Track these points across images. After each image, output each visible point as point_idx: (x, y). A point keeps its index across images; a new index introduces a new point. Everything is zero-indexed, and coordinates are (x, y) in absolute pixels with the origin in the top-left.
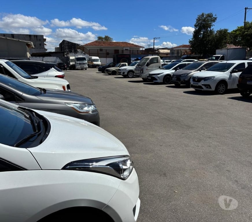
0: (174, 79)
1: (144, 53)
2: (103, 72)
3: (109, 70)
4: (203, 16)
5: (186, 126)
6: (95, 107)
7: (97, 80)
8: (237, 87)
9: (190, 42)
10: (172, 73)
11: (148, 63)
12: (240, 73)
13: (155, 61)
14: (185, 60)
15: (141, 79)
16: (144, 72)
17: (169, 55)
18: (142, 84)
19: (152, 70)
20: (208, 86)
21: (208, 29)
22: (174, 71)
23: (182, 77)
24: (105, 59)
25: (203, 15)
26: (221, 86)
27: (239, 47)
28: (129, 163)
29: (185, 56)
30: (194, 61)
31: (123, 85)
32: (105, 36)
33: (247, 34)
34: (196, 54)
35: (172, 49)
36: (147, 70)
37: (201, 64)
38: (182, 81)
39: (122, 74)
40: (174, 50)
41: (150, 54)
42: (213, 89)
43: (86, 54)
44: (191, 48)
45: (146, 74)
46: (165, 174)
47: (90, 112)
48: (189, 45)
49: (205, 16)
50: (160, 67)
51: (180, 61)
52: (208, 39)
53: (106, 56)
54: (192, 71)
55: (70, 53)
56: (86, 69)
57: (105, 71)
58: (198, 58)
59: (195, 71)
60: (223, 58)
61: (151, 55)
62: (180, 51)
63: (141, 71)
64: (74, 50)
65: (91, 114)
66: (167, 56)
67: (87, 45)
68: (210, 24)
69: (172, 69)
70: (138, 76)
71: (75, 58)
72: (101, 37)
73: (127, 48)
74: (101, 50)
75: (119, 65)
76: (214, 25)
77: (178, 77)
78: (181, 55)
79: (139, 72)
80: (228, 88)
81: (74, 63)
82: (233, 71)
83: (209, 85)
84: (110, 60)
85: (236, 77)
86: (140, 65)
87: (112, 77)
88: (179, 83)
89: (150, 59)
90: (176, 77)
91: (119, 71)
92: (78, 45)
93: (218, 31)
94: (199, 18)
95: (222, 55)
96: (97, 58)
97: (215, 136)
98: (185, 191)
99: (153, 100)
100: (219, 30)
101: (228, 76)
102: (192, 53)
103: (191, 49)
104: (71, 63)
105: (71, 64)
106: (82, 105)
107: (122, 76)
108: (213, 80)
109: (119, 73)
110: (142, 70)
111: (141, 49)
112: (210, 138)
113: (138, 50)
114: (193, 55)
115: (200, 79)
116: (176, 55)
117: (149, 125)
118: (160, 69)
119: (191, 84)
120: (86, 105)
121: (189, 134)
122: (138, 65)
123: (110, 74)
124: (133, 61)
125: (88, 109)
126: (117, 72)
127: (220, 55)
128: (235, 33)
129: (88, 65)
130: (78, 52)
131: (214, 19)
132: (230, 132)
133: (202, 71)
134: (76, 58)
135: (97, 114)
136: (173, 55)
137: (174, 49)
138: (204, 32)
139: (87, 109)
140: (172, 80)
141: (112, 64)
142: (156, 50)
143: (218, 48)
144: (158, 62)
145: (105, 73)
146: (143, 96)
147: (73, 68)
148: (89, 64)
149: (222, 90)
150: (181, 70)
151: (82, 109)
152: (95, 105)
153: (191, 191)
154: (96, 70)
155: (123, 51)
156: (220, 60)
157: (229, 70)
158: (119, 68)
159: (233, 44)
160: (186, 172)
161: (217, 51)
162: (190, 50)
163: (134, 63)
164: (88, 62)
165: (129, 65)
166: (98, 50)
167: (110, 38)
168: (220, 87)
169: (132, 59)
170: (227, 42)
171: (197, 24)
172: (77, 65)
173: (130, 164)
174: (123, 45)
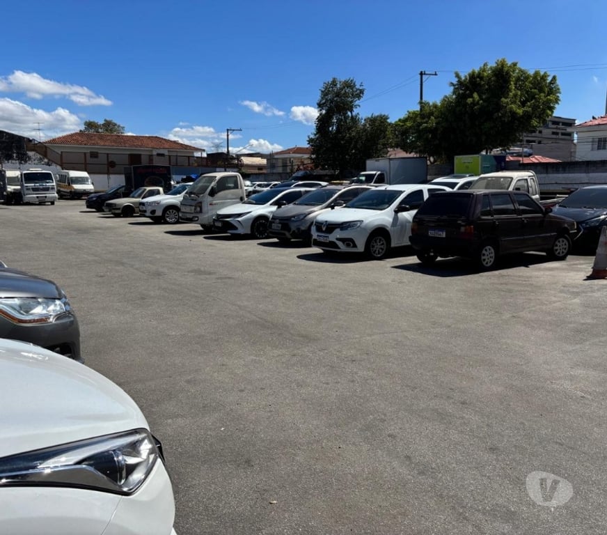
0: (276, 226)
1: (204, 163)
2: (99, 210)
3: (115, 204)
4: (336, 85)
5: (302, 336)
6: (65, 304)
7: (82, 231)
8: (409, 243)
9: (310, 141)
10: (272, 212)
11: (212, 188)
12: (414, 212)
13: (229, 185)
14: (300, 183)
15: (197, 227)
16: (204, 209)
17: (264, 171)
18: (200, 238)
19: (224, 205)
20: (349, 242)
21: (347, 113)
22: (276, 207)
23: (293, 221)
24: (106, 176)
25: (334, 83)
26: (378, 241)
27: (412, 155)
28: (146, 447)
29: (300, 174)
30: (320, 185)
31: (151, 241)
32: (105, 120)
33: (426, 127)
34: (323, 169)
35: (270, 157)
36: (211, 204)
37: (333, 192)
38: (294, 231)
39: (148, 214)
40: (277, 159)
41: (220, 167)
42: (361, 248)
43: (53, 164)
44: (313, 154)
45: (209, 214)
46: (248, 462)
47: (52, 320)
48: (307, 148)
49: (338, 86)
50: (242, 199)
51: (289, 186)
52: (348, 135)
53: (108, 170)
54: (315, 208)
55: (8, 160)
56: (53, 203)
57: (103, 208)
58: (330, 179)
59: (322, 209)
60: (381, 180)
61: (223, 169)
62: (288, 162)
63: (196, 207)
64: (17, 153)
65: (55, 324)
66: (261, 172)
67: (53, 141)
68: (352, 102)
69: (271, 205)
70: (190, 220)
71: (21, 175)
72: (94, 122)
73: (161, 151)
74: (94, 155)
75: (140, 192)
76: (359, 106)
77: (285, 222)
78: (292, 170)
79: (191, 210)
80: (393, 245)
81: (19, 187)
82: (400, 209)
83: (351, 240)
84: (118, 181)
85: (407, 221)
86: (194, 194)
87: (122, 222)
88: (288, 235)
89: (217, 178)
90: (280, 223)
91: (142, 208)
92: (29, 141)
93: (368, 118)
94: (326, 88)
95: (379, 173)
96: (84, 174)
97: (365, 357)
98: (294, 499)
99: (226, 278)
100: (370, 116)
101: (391, 220)
102: (316, 167)
103: (313, 156)
104: (8, 186)
105: (9, 190)
106: (27, 301)
107: (149, 220)
108: (358, 229)
109: (140, 211)
110: (200, 205)
111: (198, 154)
112: (354, 361)
113: (189, 157)
114: (319, 171)
115: (331, 227)
116: (280, 170)
117: (215, 340)
118: (243, 203)
119: (313, 238)
120: (40, 300)
121: (308, 356)
122: (190, 193)
123: (117, 216)
124: (178, 183)
125: (45, 312)
126: (137, 210)
127: (374, 172)
128: (403, 126)
129: (58, 192)
130: (30, 158)
131: (358, 91)
132: (397, 344)
133: (336, 207)
134: (25, 174)
135: (72, 322)
136: (275, 171)
137: (276, 157)
138: (339, 121)
139: (42, 311)
140: (271, 228)
141: (124, 188)
142: (233, 158)
143: (370, 157)
144: (236, 187)
145: (104, 211)
146: (202, 269)
147: (16, 199)
148: (62, 189)
149: (381, 251)
150: (291, 206)
151: (27, 312)
152: (66, 298)
153: (310, 496)
154: (81, 204)
155: (151, 156)
156: (375, 183)
157: (391, 206)
158: (140, 200)
159: (401, 149)
160: (299, 449)
161: (369, 163)
162: (311, 159)
163: (180, 187)
164: (58, 185)
165: (166, 193)
166: (85, 154)
167: (119, 126)
168: (375, 244)
169: (174, 176)
170: (388, 144)
171: (324, 101)
172: (26, 192)
173: (150, 449)
174: (151, 144)
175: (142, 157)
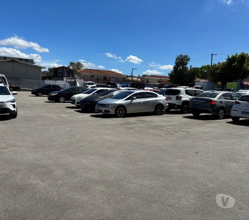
4: (182, 57)
9: (169, 74)
43: (82, 79)
44: (170, 79)
48: (168, 77)
55: (69, 77)
64: (72, 75)
73: (113, 76)
74: (93, 76)
95: (201, 86)
127: (199, 86)
155: (110, 77)
166: (91, 76)
171: (177, 62)
174: (110, 74)
175: (107, 78)
